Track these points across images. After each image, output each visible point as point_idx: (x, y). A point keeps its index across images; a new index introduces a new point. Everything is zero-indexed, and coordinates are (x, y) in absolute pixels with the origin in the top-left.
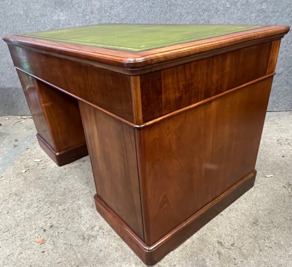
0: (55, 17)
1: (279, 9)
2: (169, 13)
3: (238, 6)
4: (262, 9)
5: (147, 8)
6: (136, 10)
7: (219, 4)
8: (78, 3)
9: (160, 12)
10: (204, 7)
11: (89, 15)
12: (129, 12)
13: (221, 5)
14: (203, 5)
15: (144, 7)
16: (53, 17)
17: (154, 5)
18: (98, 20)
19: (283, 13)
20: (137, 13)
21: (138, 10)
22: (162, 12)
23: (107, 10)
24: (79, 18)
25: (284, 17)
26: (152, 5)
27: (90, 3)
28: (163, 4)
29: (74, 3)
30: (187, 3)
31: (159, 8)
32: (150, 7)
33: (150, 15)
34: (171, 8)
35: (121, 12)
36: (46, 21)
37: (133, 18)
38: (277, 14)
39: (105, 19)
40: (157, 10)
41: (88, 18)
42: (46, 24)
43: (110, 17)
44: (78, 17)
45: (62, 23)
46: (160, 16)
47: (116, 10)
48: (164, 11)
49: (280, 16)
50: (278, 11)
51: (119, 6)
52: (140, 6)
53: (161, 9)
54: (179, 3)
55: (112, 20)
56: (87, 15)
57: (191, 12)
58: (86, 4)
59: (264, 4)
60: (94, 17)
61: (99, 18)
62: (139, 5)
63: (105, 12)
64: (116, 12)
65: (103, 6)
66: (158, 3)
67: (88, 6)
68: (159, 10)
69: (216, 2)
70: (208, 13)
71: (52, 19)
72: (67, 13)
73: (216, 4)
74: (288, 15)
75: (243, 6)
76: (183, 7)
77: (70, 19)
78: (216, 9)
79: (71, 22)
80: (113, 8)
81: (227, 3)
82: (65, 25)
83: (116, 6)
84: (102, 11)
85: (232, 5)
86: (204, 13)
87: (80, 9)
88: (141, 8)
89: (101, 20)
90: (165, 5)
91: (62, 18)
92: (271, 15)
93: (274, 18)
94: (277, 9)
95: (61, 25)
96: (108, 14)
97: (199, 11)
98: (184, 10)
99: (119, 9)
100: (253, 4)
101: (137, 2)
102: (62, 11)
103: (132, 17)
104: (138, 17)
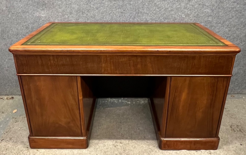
0: (36, 14)
1: (220, 21)
2: (137, 18)
3: (191, 17)
4: (209, 21)
5: (118, 13)
6: (110, 14)
7: (177, 15)
8: (59, 5)
9: (130, 17)
10: (165, 16)
11: (68, 15)
12: (103, 15)
13: (178, 15)
14: (164, 14)
15: (116, 12)
16: (34, 14)
17: (125, 11)
18: (76, 19)
19: (223, 24)
20: (110, 16)
21: (111, 14)
22: (131, 17)
23: (84, 12)
24: (59, 16)
25: (224, 27)
26: (123, 12)
27: (70, 6)
29: (55, 5)
31: (129, 14)
33: (121, 18)
34: (139, 14)
35: (97, 14)
36: (27, 17)
38: (220, 25)
39: (82, 19)
40: (127, 16)
41: (67, 17)
42: (26, 19)
43: (86, 17)
44: (57, 16)
45: (43, 19)
46: (129, 20)
48: (132, 16)
49: (221, 27)
50: (220, 23)
51: (95, 10)
52: (113, 12)
53: (131, 15)
54: (145, 12)
55: (88, 20)
56: (66, 15)
57: (155, 19)
58: (66, 7)
59: (210, 17)
60: (72, 17)
61: (77, 18)
62: (112, 10)
63: (82, 14)
64: (92, 14)
65: (82, 9)
66: (128, 10)
67: (68, 8)
69: (174, 13)
70: (168, 20)
71: (33, 15)
72: (48, 11)
73: (174, 14)
74: (227, 26)
75: (194, 18)
76: (148, 15)
77: (50, 16)
78: (174, 18)
79: (51, 19)
80: (90, 11)
81: (183, 15)
82: (45, 21)
83: (93, 10)
84: (80, 13)
85: (186, 16)
86: (165, 20)
87: (60, 10)
88: (113, 13)
89: (78, 19)
90: (134, 12)
91: (43, 16)
92: (215, 25)
93: (217, 28)
94: (219, 22)
95: (41, 21)
96: (85, 15)
97: (161, 18)
98: (149, 17)
99: (95, 12)
100: (202, 17)
101: (110, 9)
102: (43, 9)
103: (106, 19)
104: (110, 20)
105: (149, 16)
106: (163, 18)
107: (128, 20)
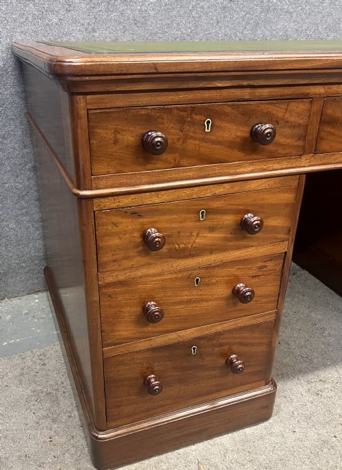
6: (191, 11)
9: (244, 23)
10: (329, 21)
18: (87, 29)
20: (191, 19)
22: (247, 23)
26: (229, 5)
28: (252, 5)
30: (300, 8)
32: (224, 8)
33: (220, 28)
34: (268, 15)
35: (152, 13)
37: (180, 33)
39: (106, 30)
40: (237, 18)
46: (242, 32)
47: (139, 8)
48: (251, 22)
53: (248, 15)
54: (286, 7)
56: (52, 11)
57: (306, 30)
60: (75, 21)
61: (89, 24)
63: (108, 10)
64: (137, 13)
68: (243, 17)
76: (291, 16)
88: (202, 7)
89: (94, 30)
90: (255, 7)
105: (294, 22)
106: (326, 28)
107: (238, 34)
